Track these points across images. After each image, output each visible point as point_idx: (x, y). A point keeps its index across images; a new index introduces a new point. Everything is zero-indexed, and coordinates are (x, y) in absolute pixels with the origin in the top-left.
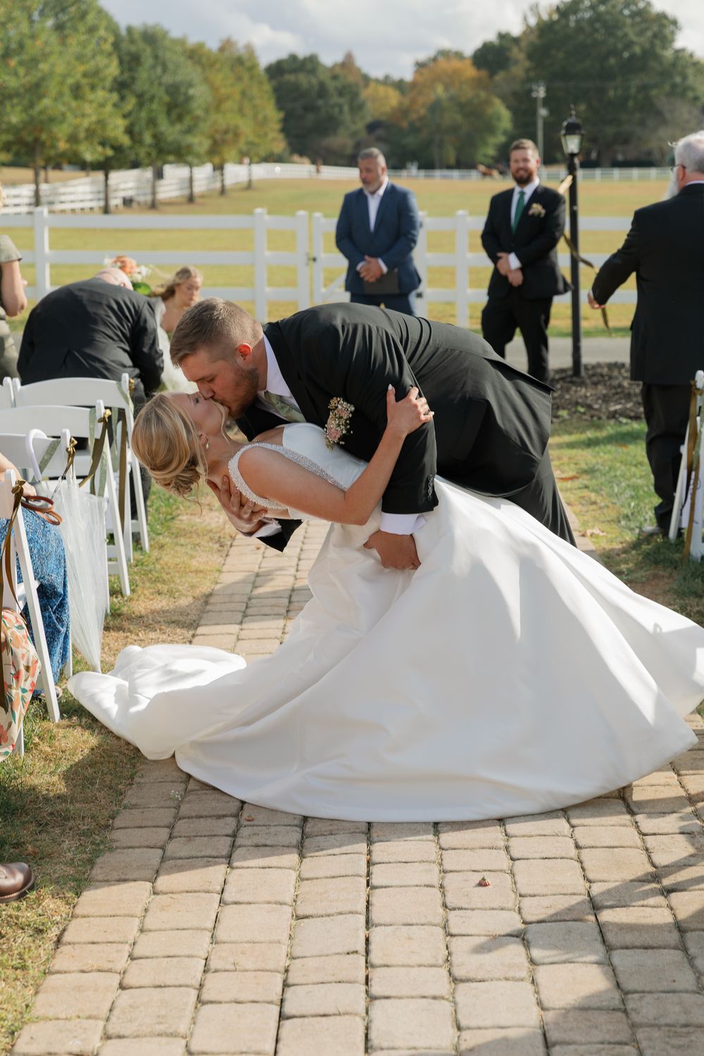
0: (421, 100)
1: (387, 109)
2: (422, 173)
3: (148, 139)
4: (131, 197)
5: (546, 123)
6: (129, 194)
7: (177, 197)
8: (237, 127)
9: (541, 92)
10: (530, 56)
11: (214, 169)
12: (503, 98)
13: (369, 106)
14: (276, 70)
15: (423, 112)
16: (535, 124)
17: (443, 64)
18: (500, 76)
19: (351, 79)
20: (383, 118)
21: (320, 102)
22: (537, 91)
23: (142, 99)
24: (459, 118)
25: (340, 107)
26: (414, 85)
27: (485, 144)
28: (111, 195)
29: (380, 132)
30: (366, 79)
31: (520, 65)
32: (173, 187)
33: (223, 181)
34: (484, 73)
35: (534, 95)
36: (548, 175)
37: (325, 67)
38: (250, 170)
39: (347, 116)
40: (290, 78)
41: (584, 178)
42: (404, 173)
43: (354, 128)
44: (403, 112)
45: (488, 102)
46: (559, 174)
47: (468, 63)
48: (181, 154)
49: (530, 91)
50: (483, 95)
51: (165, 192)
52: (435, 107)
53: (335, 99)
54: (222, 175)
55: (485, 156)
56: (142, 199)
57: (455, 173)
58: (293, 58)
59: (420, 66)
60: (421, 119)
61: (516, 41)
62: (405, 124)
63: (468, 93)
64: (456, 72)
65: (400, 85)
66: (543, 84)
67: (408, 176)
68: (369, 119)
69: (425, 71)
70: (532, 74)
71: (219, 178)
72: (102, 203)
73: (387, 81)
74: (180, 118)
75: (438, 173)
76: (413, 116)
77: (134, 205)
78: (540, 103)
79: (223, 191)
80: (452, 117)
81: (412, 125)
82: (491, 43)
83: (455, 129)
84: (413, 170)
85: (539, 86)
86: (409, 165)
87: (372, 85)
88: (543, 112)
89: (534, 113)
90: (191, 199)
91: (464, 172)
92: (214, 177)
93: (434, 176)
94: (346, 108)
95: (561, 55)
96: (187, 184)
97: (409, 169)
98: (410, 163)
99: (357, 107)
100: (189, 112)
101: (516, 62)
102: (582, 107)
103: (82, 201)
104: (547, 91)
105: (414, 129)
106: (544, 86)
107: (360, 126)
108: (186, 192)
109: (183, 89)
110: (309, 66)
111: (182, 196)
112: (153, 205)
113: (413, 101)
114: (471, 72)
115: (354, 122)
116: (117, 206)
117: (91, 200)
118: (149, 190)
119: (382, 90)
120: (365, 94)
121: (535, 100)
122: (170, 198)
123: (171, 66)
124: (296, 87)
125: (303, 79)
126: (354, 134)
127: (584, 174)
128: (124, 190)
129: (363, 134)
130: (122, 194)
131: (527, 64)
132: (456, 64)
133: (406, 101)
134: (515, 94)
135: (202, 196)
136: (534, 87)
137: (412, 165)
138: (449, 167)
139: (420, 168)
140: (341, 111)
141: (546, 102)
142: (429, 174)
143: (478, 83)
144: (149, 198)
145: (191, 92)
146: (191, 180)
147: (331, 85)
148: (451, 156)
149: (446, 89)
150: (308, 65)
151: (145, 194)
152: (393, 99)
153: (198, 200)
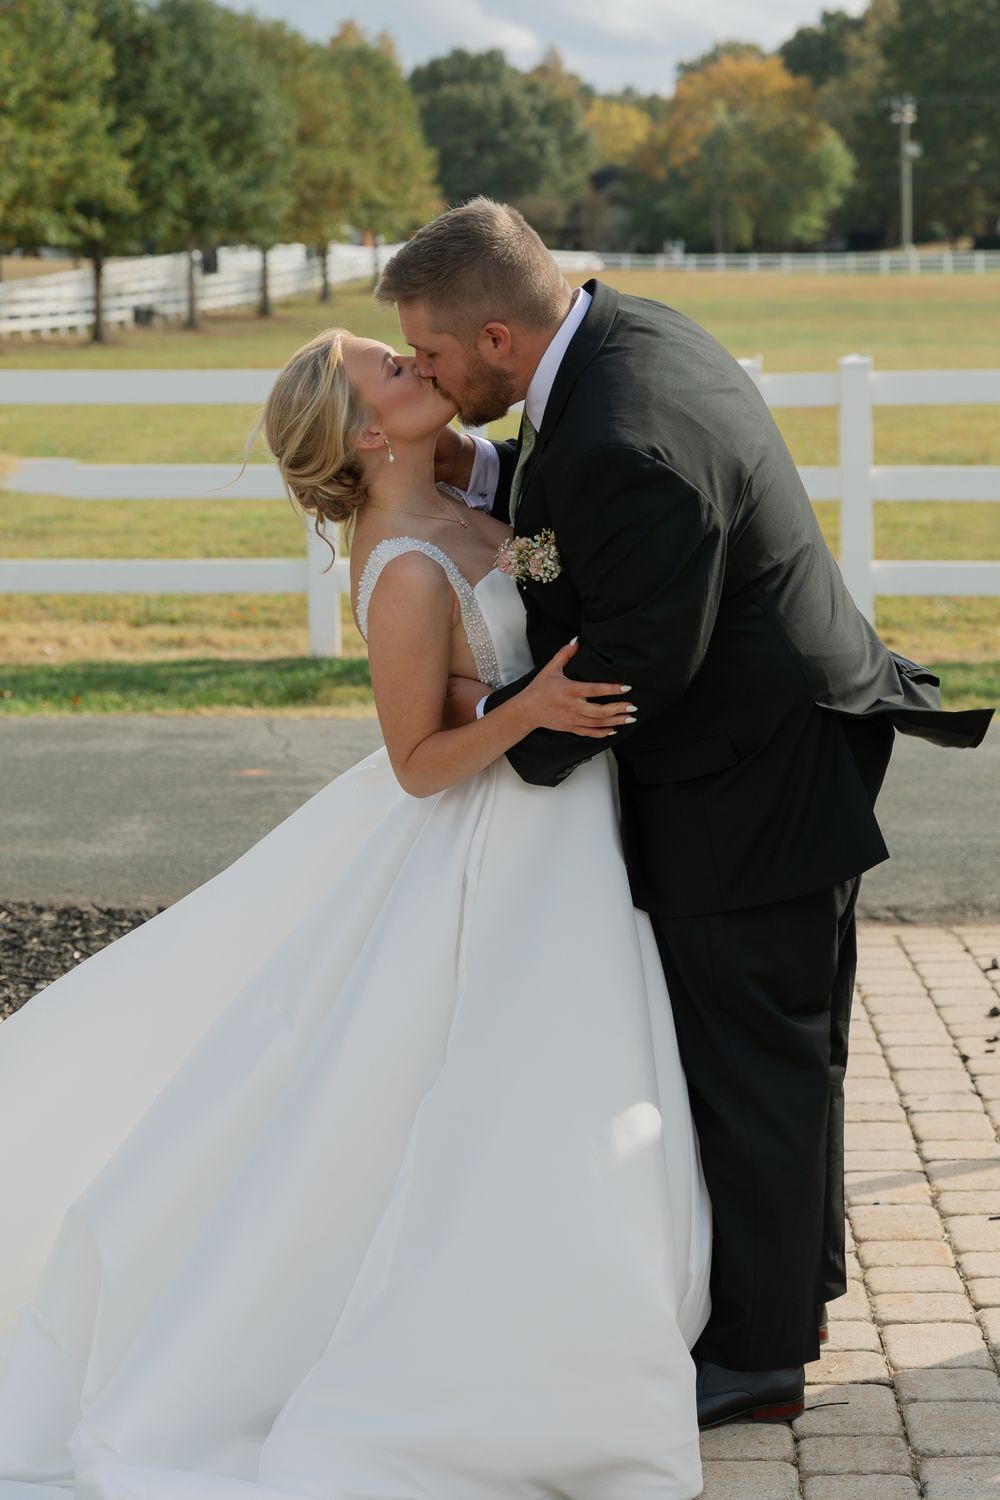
0: (691, 130)
1: (628, 146)
2: (693, 259)
3: (175, 198)
4: (151, 305)
5: (916, 171)
6: (145, 300)
7: (238, 306)
8: (346, 174)
9: (908, 115)
10: (887, 51)
11: (309, 255)
12: (838, 125)
13: (595, 141)
14: (429, 78)
15: (694, 150)
16: (896, 171)
17: (729, 65)
18: (830, 88)
19: (559, 92)
20: (621, 162)
21: (504, 135)
22: (901, 112)
23: (161, 123)
24: (758, 162)
25: (539, 143)
26: (676, 103)
27: (805, 208)
28: (107, 303)
29: (615, 187)
30: (587, 93)
31: (868, 67)
32: (232, 288)
33: (325, 275)
34: (804, 82)
35: (895, 119)
36: (922, 262)
37: (515, 72)
38: (376, 256)
39: (554, 160)
40: (450, 91)
41: (987, 267)
42: (660, 260)
43: (567, 181)
44: (657, 151)
45: (812, 134)
46: (941, 261)
47: (777, 63)
48: (242, 228)
49: (888, 112)
50: (803, 120)
51: (215, 297)
52: (715, 143)
53: (534, 130)
54: (324, 265)
55: (806, 228)
56: (170, 310)
57: (754, 260)
58: (459, 56)
59: (687, 70)
60: (691, 163)
61: (857, 25)
62: (661, 173)
63: (775, 117)
64: (754, 80)
65: (651, 106)
66: (911, 99)
67: (667, 265)
68: (595, 164)
69: (698, 78)
70: (890, 82)
71: (318, 271)
72: (90, 319)
73: (628, 97)
74: (238, 160)
75: (720, 259)
76: (677, 159)
77: (157, 321)
78: (905, 133)
79: (325, 295)
80: (744, 160)
81: (673, 174)
82: (811, 30)
83: (752, 180)
84: (676, 255)
85: (904, 103)
86: (668, 245)
87: (597, 105)
88: (912, 149)
89: (895, 151)
90: (264, 309)
91: (768, 258)
92: (308, 269)
93: (714, 265)
94: (552, 148)
95: (940, 48)
96: (256, 284)
97: (669, 252)
98: (671, 243)
99: (574, 146)
100: (257, 147)
101: (860, 62)
102: (980, 142)
103: (53, 315)
104: (919, 112)
105: (678, 182)
106: (913, 103)
107: (579, 177)
108: (254, 297)
109: (242, 105)
110: (486, 69)
111: (248, 304)
112: (192, 323)
113: (675, 133)
114: (780, 80)
115: (567, 170)
116: (121, 323)
117: (71, 313)
118: (183, 294)
119: (616, 113)
120: (585, 121)
121: (898, 127)
122: (227, 308)
123: (220, 60)
124: (461, 108)
125: (474, 94)
126: (568, 192)
127: (986, 261)
128: (134, 293)
129: (585, 192)
130: (134, 301)
131: (881, 64)
132: (752, 65)
133: (662, 133)
134: (859, 119)
135: (287, 304)
136: (896, 104)
137: (674, 245)
138: (741, 250)
139: (688, 250)
140: (542, 152)
141: (917, 131)
142: (704, 261)
143: (795, 100)
144: (183, 308)
145: (257, 107)
146: (264, 274)
147: (524, 104)
148: (745, 231)
149: (732, 110)
150: (484, 67)
151: (177, 301)
152: (638, 129)
153: (278, 312)
